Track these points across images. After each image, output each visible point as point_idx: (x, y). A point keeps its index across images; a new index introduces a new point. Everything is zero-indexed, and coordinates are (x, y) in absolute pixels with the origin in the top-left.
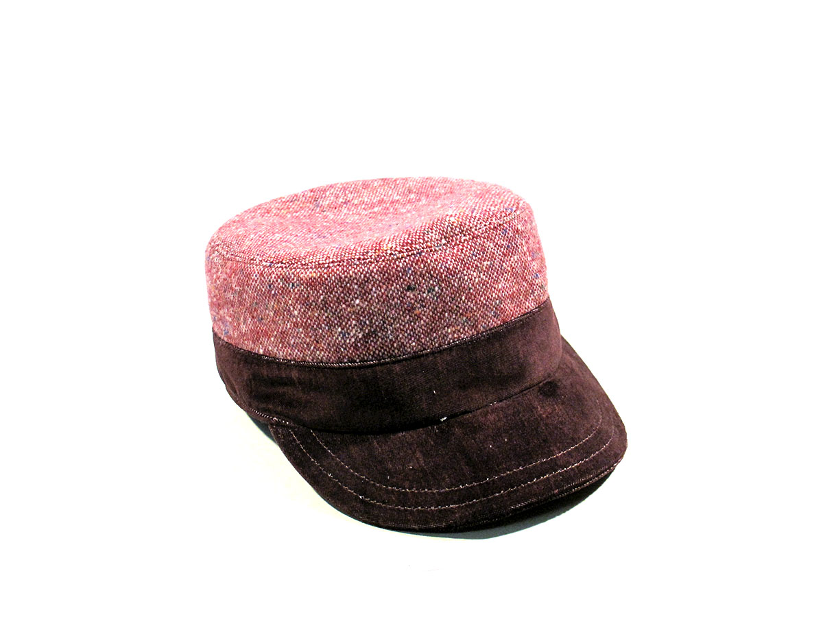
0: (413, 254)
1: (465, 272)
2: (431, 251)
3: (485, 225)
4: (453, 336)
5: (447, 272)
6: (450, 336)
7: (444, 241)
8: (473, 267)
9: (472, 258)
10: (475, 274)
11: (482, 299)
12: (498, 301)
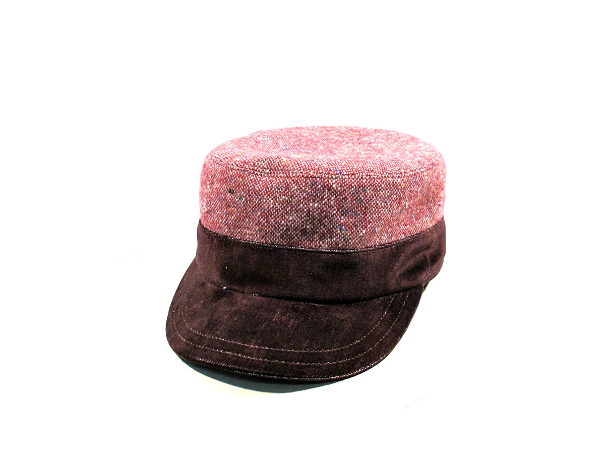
0: (241, 170)
1: (265, 197)
2: (254, 173)
3: (301, 173)
4: (249, 237)
5: (253, 191)
6: (248, 236)
7: (268, 171)
8: (272, 195)
9: (275, 189)
10: (272, 201)
11: (272, 220)
12: (285, 228)
